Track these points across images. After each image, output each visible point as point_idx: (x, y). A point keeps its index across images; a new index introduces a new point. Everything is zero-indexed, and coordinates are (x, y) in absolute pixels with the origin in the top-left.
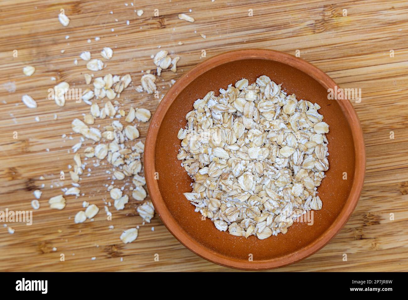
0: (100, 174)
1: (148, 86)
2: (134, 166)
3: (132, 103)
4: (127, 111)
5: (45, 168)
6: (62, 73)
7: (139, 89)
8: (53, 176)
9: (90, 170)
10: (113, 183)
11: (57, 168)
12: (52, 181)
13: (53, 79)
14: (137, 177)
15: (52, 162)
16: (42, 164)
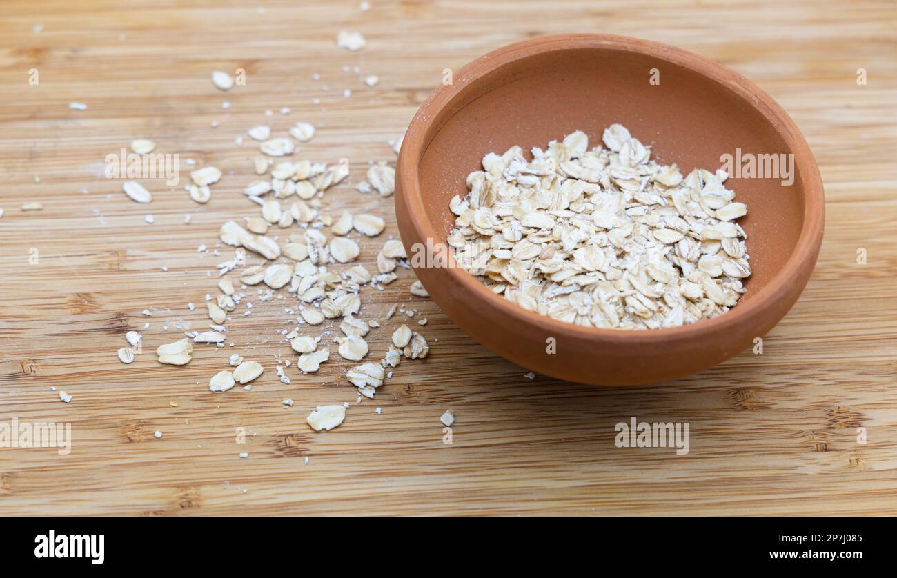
0: (270, 314)
1: (382, 180)
2: (343, 302)
3: (347, 208)
4: (336, 218)
5: (154, 298)
6: (209, 156)
7: (364, 187)
8: (169, 312)
9: (250, 305)
10: (297, 329)
11: (182, 298)
12: (167, 319)
13: (191, 161)
14: (349, 319)
15: (172, 289)
16: (149, 291)
